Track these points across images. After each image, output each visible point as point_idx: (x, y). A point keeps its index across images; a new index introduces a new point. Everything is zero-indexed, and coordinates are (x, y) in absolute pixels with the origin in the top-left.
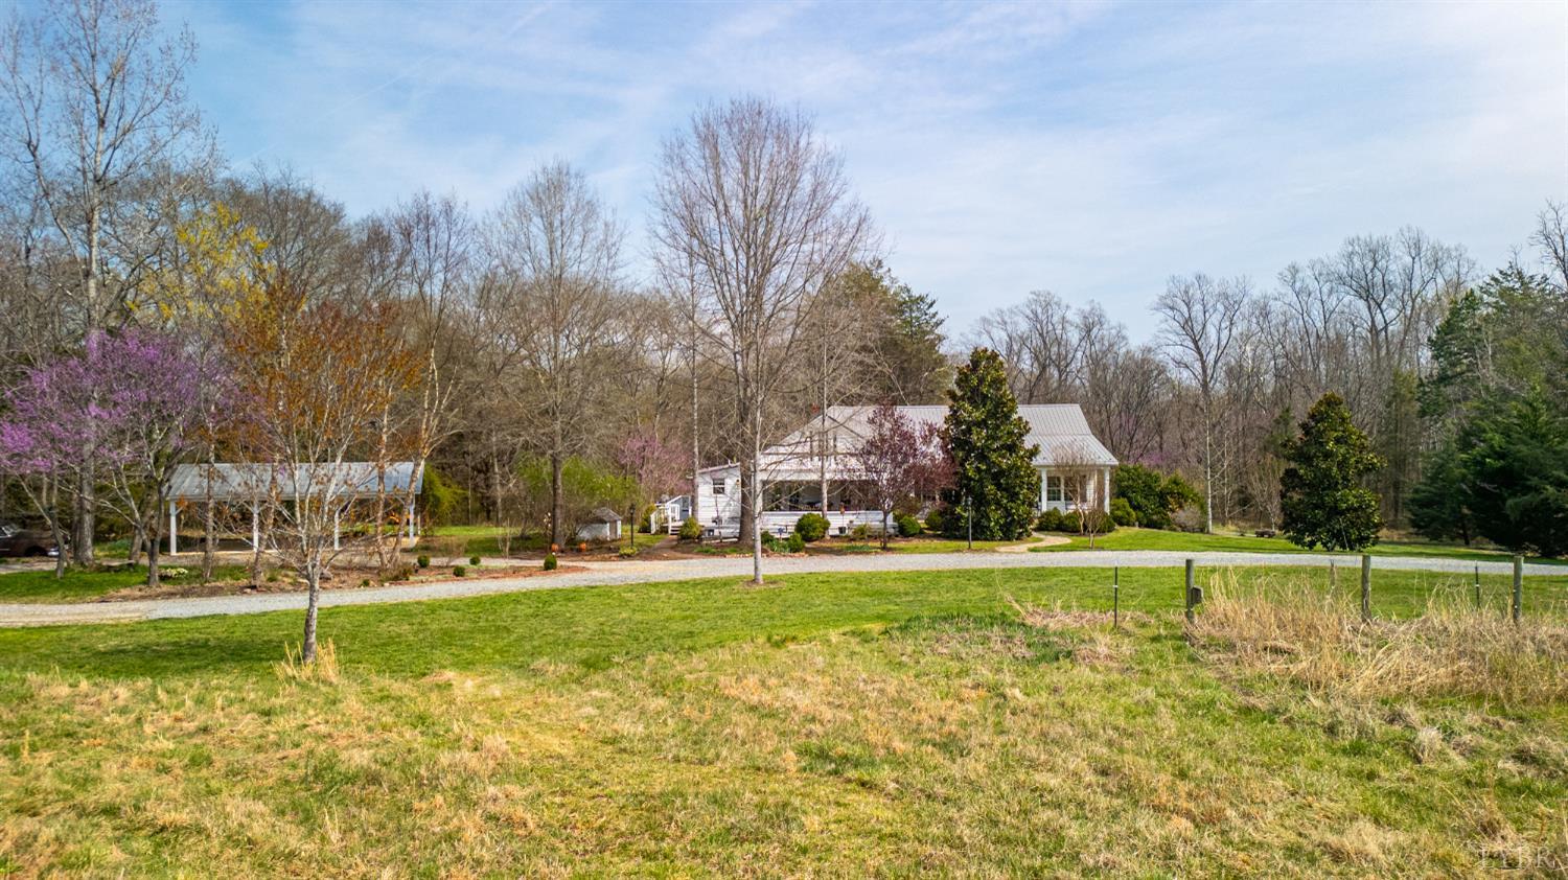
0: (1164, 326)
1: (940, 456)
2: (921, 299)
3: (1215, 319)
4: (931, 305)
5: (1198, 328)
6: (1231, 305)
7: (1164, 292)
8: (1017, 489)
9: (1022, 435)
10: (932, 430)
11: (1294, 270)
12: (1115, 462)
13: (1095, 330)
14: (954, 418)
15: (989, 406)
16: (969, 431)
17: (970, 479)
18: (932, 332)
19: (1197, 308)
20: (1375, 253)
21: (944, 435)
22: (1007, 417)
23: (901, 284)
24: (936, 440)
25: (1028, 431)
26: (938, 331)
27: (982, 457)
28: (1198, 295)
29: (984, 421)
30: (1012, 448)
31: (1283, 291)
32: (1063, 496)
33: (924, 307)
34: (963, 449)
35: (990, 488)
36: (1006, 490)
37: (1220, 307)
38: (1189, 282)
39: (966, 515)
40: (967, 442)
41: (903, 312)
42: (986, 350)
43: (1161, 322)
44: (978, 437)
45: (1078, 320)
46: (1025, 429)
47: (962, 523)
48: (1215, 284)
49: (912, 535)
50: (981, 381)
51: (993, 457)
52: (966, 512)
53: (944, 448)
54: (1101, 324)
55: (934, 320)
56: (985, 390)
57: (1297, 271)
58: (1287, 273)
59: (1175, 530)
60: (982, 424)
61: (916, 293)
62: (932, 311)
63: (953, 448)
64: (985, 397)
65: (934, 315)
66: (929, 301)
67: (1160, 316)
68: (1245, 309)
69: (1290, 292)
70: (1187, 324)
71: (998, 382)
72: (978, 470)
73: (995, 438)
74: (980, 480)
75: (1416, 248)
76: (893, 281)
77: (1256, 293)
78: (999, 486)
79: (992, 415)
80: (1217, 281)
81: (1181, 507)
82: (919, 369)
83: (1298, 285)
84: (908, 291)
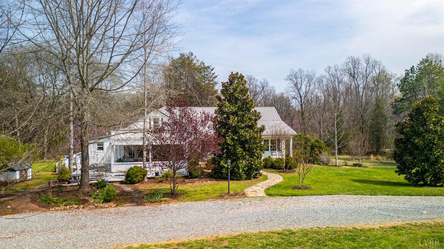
0: (289, 85)
1: (212, 132)
2: (209, 67)
3: (305, 83)
4: (212, 70)
5: (299, 86)
6: (310, 79)
7: (289, 74)
8: (255, 150)
9: (256, 120)
10: (207, 118)
11: (329, 68)
12: (295, 133)
13: (265, 88)
14: (220, 111)
15: (239, 103)
16: (228, 118)
17: (229, 145)
18: (212, 80)
19: (299, 80)
20: (355, 62)
21: (214, 120)
22: (249, 110)
23: (201, 60)
24: (210, 123)
25: (259, 118)
26: (215, 80)
27: (235, 132)
28: (299, 76)
29: (236, 112)
30: (251, 127)
31: (326, 75)
32: (270, 148)
33: (209, 70)
34: (225, 128)
35: (240, 150)
36: (248, 151)
37: (307, 79)
38: (296, 71)
39: (226, 166)
40: (227, 124)
41: (201, 72)
42: (237, 73)
43: (288, 84)
44: (233, 121)
45: (260, 85)
46: (258, 116)
47: (224, 171)
48: (305, 73)
49: (196, 177)
50: (235, 90)
51: (242, 132)
52: (227, 164)
53: (215, 128)
54: (267, 86)
55: (213, 76)
56: (236, 95)
57: (330, 68)
58: (327, 69)
59: (320, 164)
60: (235, 114)
61: (206, 65)
62: (213, 72)
63: (219, 127)
64: (237, 99)
65: (214, 74)
66: (211, 68)
67: (288, 82)
68: (314, 79)
69: (328, 75)
70: (296, 85)
71: (244, 91)
72: (233, 139)
73: (242, 121)
74: (234, 146)
75: (368, 61)
76: (198, 61)
77: (318, 75)
78: (244, 148)
79: (240, 109)
80: (305, 71)
81: (320, 153)
82: (208, 95)
83: (330, 73)
84: (203, 64)
